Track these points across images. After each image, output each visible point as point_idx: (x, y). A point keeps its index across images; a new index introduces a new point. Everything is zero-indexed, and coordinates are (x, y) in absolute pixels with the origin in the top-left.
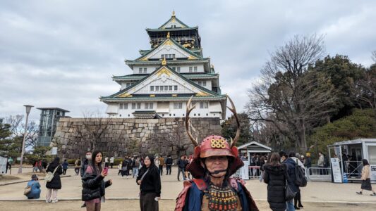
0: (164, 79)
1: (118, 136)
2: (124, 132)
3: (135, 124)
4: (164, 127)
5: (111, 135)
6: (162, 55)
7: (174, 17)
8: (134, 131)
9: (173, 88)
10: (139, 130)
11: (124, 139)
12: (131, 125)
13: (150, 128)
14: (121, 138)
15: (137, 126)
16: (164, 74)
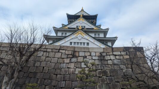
0: (80, 38)
1: (53, 65)
2: (61, 61)
3: (75, 52)
4: (112, 57)
5: (43, 64)
6: (77, 26)
7: (82, 10)
8: (74, 60)
9: (86, 44)
10: (80, 59)
11: (60, 69)
12: (70, 53)
13: (94, 58)
14: (57, 68)
15: (77, 54)
16: (80, 35)
